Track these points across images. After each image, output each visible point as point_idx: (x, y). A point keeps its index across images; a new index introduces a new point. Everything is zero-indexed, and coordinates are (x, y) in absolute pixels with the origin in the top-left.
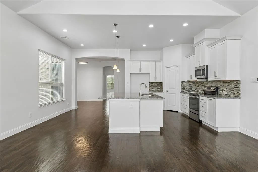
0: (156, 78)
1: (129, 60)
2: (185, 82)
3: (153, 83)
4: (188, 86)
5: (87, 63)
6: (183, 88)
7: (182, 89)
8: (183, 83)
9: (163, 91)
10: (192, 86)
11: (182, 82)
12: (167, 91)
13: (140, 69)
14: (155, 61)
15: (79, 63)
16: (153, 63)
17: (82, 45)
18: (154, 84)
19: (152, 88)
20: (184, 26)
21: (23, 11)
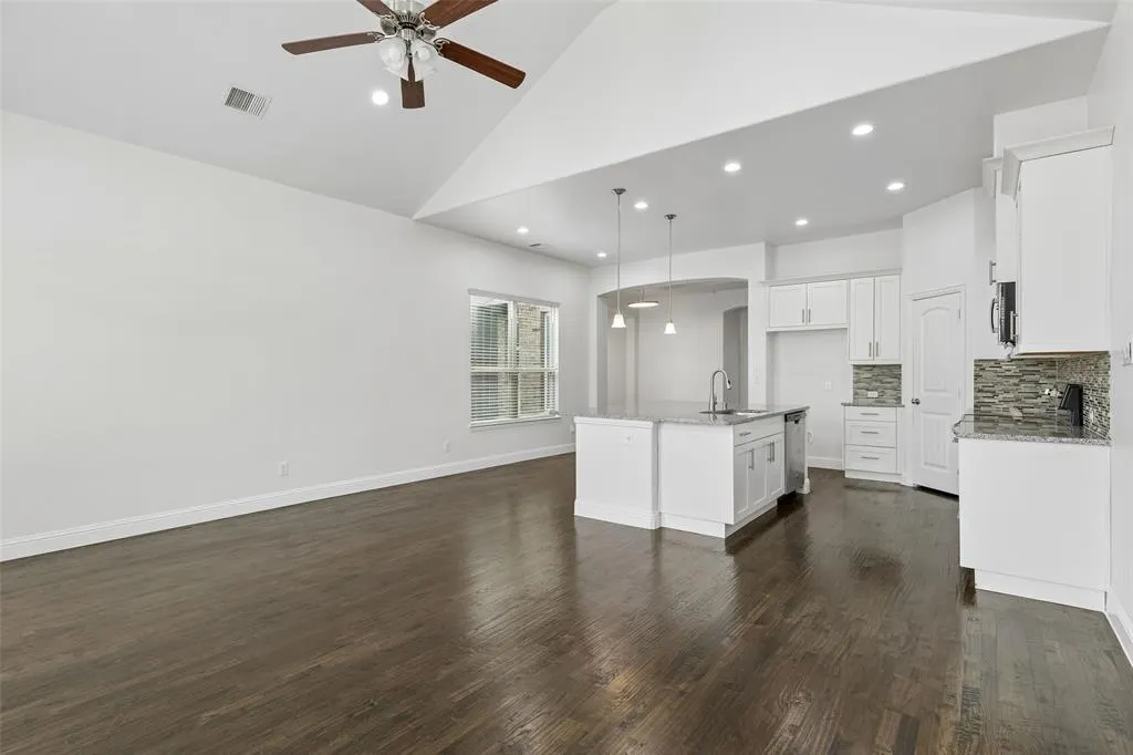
0: (874, 348)
1: (761, 282)
2: (997, 362)
3: (874, 366)
4: (1016, 381)
5: (654, 304)
6: (980, 391)
7: (979, 394)
8: (984, 365)
9: (903, 403)
10: (1037, 383)
11: (975, 361)
12: (918, 403)
13: (807, 315)
14: (872, 274)
15: (631, 306)
16: (862, 286)
17: (602, 255)
18: (876, 370)
19: (868, 390)
20: (856, 137)
21: (426, 211)
